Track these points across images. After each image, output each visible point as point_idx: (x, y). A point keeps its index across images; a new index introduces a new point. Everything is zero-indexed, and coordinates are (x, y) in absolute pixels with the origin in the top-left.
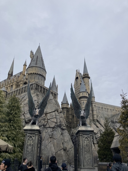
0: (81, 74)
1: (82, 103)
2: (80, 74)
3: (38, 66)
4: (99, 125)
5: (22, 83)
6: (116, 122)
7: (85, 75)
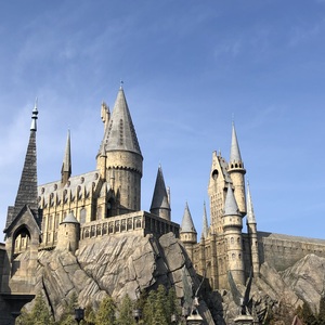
1: (229, 240)
3: (126, 149)
4: (264, 286)
7: (234, 166)
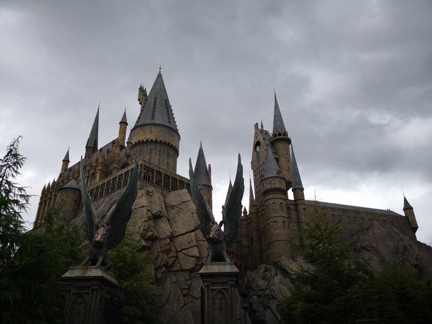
0: (267, 133)
1: (270, 206)
2: (264, 133)
3: (157, 122)
5: (115, 166)
6: (363, 248)
7: (277, 134)
